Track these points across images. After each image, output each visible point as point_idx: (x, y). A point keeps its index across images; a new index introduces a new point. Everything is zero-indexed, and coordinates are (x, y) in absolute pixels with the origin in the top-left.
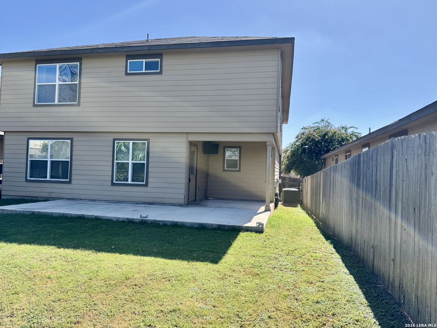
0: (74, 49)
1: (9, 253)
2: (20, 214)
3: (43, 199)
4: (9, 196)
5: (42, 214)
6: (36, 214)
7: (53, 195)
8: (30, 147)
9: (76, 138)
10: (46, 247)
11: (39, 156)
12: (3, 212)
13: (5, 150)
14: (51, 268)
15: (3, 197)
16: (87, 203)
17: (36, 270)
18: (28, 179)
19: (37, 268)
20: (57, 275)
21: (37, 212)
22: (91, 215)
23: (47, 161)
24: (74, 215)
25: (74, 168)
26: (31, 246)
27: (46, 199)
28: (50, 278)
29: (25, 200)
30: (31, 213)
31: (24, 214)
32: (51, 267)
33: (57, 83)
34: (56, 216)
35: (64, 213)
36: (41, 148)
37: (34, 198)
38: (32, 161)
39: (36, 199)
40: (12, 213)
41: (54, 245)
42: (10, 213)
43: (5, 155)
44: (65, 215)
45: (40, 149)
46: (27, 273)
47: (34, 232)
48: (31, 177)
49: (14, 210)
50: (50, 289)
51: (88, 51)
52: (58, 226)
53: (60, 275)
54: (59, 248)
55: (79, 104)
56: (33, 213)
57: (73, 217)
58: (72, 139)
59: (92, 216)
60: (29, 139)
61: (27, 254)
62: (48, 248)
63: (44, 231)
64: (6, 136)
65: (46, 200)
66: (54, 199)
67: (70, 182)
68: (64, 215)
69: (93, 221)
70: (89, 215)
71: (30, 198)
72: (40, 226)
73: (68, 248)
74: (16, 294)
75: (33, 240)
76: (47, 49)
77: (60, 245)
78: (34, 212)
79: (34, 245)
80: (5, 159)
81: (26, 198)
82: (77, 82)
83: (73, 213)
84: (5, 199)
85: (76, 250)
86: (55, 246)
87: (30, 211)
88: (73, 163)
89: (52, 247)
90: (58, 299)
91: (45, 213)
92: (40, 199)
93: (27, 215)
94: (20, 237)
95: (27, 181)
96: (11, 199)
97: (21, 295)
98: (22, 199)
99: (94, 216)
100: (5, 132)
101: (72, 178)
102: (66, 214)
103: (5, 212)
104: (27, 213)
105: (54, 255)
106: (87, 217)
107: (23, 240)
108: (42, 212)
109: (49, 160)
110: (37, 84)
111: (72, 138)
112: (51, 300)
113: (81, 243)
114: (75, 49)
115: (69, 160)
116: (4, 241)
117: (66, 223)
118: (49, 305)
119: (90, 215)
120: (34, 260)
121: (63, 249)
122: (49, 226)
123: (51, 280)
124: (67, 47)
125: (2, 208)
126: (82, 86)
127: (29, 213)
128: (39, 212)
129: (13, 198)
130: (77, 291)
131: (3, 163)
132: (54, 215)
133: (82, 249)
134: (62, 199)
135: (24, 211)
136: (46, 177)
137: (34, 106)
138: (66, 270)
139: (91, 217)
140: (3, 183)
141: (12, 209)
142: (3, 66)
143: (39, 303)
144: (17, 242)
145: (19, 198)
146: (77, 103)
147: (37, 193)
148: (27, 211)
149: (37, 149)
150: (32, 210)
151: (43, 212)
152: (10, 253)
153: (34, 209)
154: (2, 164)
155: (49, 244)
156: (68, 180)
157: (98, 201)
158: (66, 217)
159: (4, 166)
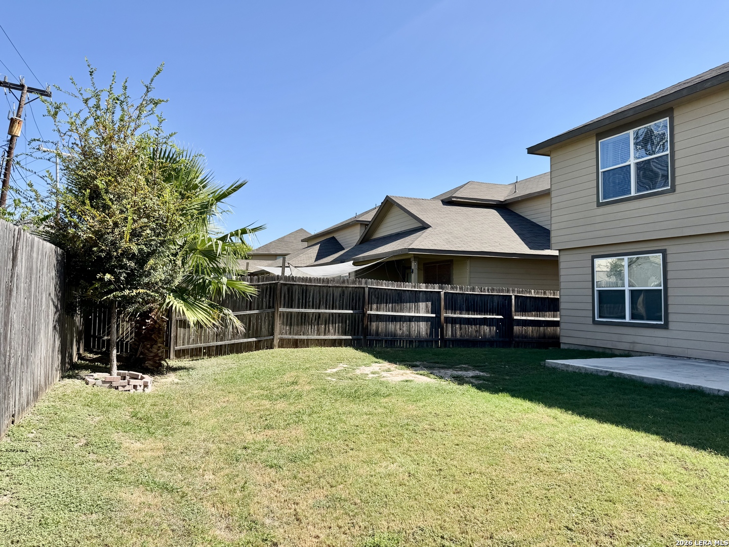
0: (658, 97)
1: (587, 433)
2: (591, 374)
3: (622, 352)
4: (571, 345)
5: (626, 379)
6: (615, 376)
7: (638, 348)
8: (596, 269)
9: (671, 249)
10: (643, 434)
11: (607, 283)
12: (567, 369)
13: (561, 276)
14: (659, 474)
15: (562, 346)
16: (705, 367)
17: (635, 470)
18: (596, 319)
19: (635, 467)
20: (673, 488)
21: (616, 373)
22: (717, 388)
23: (624, 291)
24: (682, 385)
25: (671, 301)
26: (617, 427)
27: (627, 352)
28: (662, 491)
29: (593, 352)
30: (608, 374)
31: (597, 375)
32: (659, 471)
33: (632, 161)
34: (649, 382)
35: (662, 380)
36: (609, 270)
37: (607, 351)
38: (600, 292)
39: (610, 352)
40: (580, 371)
41: (657, 434)
42: (577, 371)
43: (562, 284)
44: (666, 384)
45: (607, 271)
46: (621, 472)
47: (618, 405)
48: (600, 317)
49: (583, 368)
50: (665, 511)
51: (685, 92)
52: (656, 401)
53: (678, 491)
54: (667, 441)
55: (673, 189)
56: (611, 375)
57: (680, 388)
58: (664, 252)
59: (719, 391)
60: (594, 257)
61: (615, 440)
62: (647, 438)
63: (634, 407)
64: (561, 256)
65: (627, 354)
66: (639, 354)
67: (665, 326)
68: (664, 383)
69: (722, 401)
70: (713, 389)
71: (601, 350)
72: (626, 397)
73: (683, 444)
74: (610, 501)
75: (620, 420)
76: (613, 112)
77: (667, 437)
78: (613, 373)
79: (623, 428)
80: (562, 290)
81: (596, 350)
82: (668, 152)
83: (680, 382)
84: (566, 350)
85: (700, 451)
86: (658, 436)
87: (607, 371)
88: (671, 292)
89: (653, 436)
90: (683, 534)
91: (630, 376)
92: (617, 352)
93: (602, 376)
94: (598, 410)
95: (595, 322)
96: (574, 350)
97: (619, 506)
98: (590, 351)
99: (723, 391)
100: (560, 250)
101: (670, 319)
102: (667, 381)
103: (571, 369)
104: (601, 374)
105: (661, 452)
106: (708, 392)
107: (604, 416)
108: (625, 374)
109: (627, 289)
110: (601, 171)
111: (665, 250)
112: (672, 531)
113: (705, 440)
114: (660, 96)
115: (662, 288)
116: (577, 414)
117: (669, 398)
118: (669, 538)
119: (716, 390)
120: (627, 452)
121: (674, 445)
122: (641, 399)
123: (664, 495)
124: (644, 98)
125: (566, 363)
126: (676, 157)
127: (605, 375)
128: (620, 374)
129: (576, 347)
130: (718, 529)
131: (560, 296)
132: (645, 381)
133: (711, 452)
134: (654, 354)
135: (597, 371)
136: (624, 317)
137: (599, 205)
138: (687, 484)
139: (716, 393)
140: (562, 325)
141: (579, 365)
142: (552, 156)
143: (652, 530)
144: (596, 419)
145: (586, 350)
146: (669, 188)
147: (611, 342)
148: (601, 371)
149: (603, 271)
150: (609, 370)
151: (627, 375)
152: (589, 434)
153: (611, 368)
154: (558, 297)
155: (647, 430)
156: (663, 323)
157: (725, 364)
158: (667, 387)
159: (561, 300)
